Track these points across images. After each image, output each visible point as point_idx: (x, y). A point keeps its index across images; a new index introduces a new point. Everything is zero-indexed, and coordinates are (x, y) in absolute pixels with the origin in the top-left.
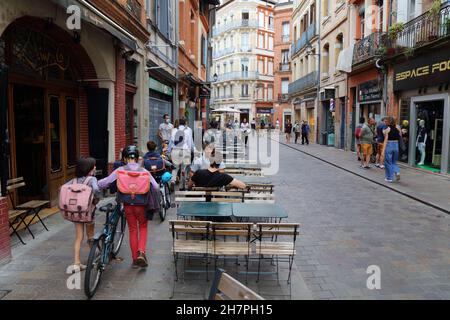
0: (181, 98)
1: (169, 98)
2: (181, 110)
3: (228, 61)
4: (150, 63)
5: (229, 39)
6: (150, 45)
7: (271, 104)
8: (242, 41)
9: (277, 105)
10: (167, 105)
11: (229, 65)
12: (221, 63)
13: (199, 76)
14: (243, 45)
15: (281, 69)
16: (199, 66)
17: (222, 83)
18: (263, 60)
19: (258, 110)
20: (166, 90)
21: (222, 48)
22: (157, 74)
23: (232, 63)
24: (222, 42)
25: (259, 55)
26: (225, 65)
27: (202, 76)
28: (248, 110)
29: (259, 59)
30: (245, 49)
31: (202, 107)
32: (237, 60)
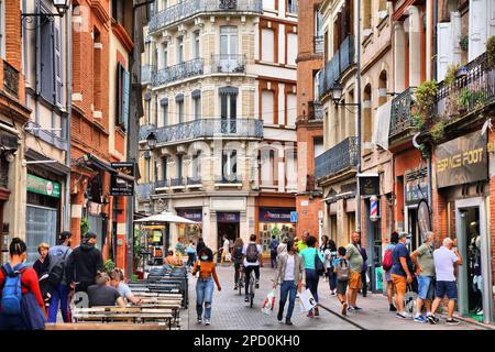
0: (74, 199)
1: (54, 202)
2: (73, 221)
3: (187, 92)
4: (31, 154)
5: (189, 40)
6: (30, 127)
7: (292, 197)
8: (223, 45)
9: (305, 203)
10: (51, 214)
11: (189, 104)
12: (171, 97)
13: (113, 149)
14: (223, 55)
16: (111, 129)
17: (173, 148)
18: (274, 92)
19: (263, 214)
20: (49, 189)
21: (173, 60)
22: (38, 169)
23: (196, 97)
24: (173, 46)
25: (263, 80)
26: (180, 102)
27: (118, 147)
28: (237, 214)
29: (263, 90)
30: (230, 65)
31: (118, 212)
32: (211, 91)
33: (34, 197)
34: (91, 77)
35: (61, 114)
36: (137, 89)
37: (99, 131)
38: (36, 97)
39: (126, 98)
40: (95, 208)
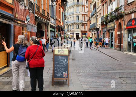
0: (56, 31)
1: (54, 32)
2: (56, 34)
3: (72, 16)
4: (51, 25)
5: (72, 9)
6: (51, 21)
7: (87, 31)
8: (77, 9)
9: (88, 32)
10: (53, 33)
12: (70, 17)
13: (62, 24)
14: (77, 11)
15: (90, 20)
17: (70, 24)
18: (84, 16)
19: (82, 34)
20: (53, 30)
21: (70, 12)
22: (52, 27)
23: (73, 17)
24: (70, 10)
25: (83, 14)
26: (71, 18)
28: (79, 34)
29: (83, 16)
30: (78, 12)
31: (62, 33)
32: (75, 16)
33: (51, 31)
34: (58, 14)
35: (55, 19)
36: (65, 16)
37: (60, 22)
38: (51, 17)
39: (63, 17)
40: (59, 33)
